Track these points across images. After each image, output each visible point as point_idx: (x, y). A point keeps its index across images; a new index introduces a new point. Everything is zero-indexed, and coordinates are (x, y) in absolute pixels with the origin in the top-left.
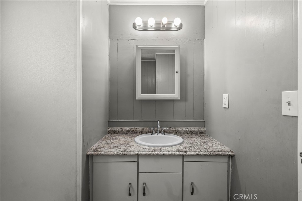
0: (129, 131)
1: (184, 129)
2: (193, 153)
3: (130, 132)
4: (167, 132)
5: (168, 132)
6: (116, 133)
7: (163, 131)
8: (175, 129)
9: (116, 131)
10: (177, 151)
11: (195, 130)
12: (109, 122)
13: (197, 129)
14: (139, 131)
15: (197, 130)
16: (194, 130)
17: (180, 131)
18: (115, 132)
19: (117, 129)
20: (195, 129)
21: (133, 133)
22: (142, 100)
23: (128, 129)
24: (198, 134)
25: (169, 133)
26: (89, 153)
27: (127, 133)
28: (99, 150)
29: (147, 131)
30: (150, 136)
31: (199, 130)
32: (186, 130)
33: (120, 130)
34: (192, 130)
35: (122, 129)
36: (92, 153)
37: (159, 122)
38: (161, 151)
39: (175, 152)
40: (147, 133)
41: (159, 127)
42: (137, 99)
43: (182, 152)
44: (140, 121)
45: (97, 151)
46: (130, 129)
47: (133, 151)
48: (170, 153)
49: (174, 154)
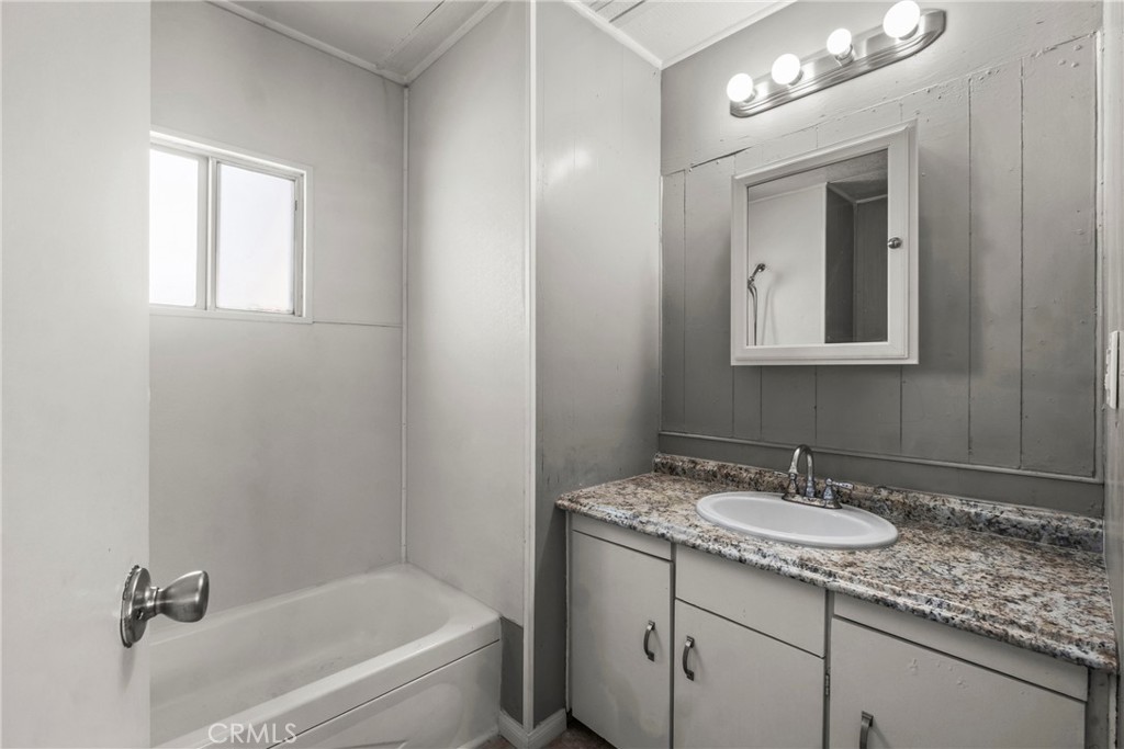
0: (714, 474)
1: (955, 503)
2: (861, 589)
3: (719, 476)
4: (863, 501)
5: (868, 503)
6: (677, 474)
7: (833, 491)
8: (907, 497)
9: (676, 467)
10: (794, 563)
11: (1021, 518)
12: (660, 435)
13: (1041, 517)
14: (747, 480)
15: (1036, 521)
16: (1014, 517)
17: (929, 510)
18: (672, 470)
19: (681, 461)
20: (1023, 515)
21: (728, 482)
22: (761, 366)
23: (711, 465)
24: (1043, 544)
25: (870, 509)
26: (560, 502)
27: (707, 480)
28: (582, 501)
29: (776, 482)
30: (775, 501)
31: (1055, 523)
32: (966, 509)
33: (688, 466)
34: (1004, 515)
35: (693, 462)
36: (566, 503)
37: (798, 451)
38: (736, 546)
39: (787, 563)
40: (775, 490)
41: (795, 471)
42: (733, 363)
43: (815, 570)
44: (754, 443)
45: (577, 503)
46: (719, 469)
47: (656, 524)
48: (765, 562)
49: (779, 569)
